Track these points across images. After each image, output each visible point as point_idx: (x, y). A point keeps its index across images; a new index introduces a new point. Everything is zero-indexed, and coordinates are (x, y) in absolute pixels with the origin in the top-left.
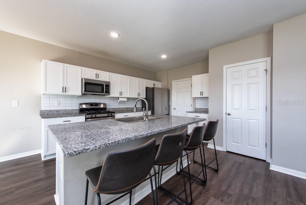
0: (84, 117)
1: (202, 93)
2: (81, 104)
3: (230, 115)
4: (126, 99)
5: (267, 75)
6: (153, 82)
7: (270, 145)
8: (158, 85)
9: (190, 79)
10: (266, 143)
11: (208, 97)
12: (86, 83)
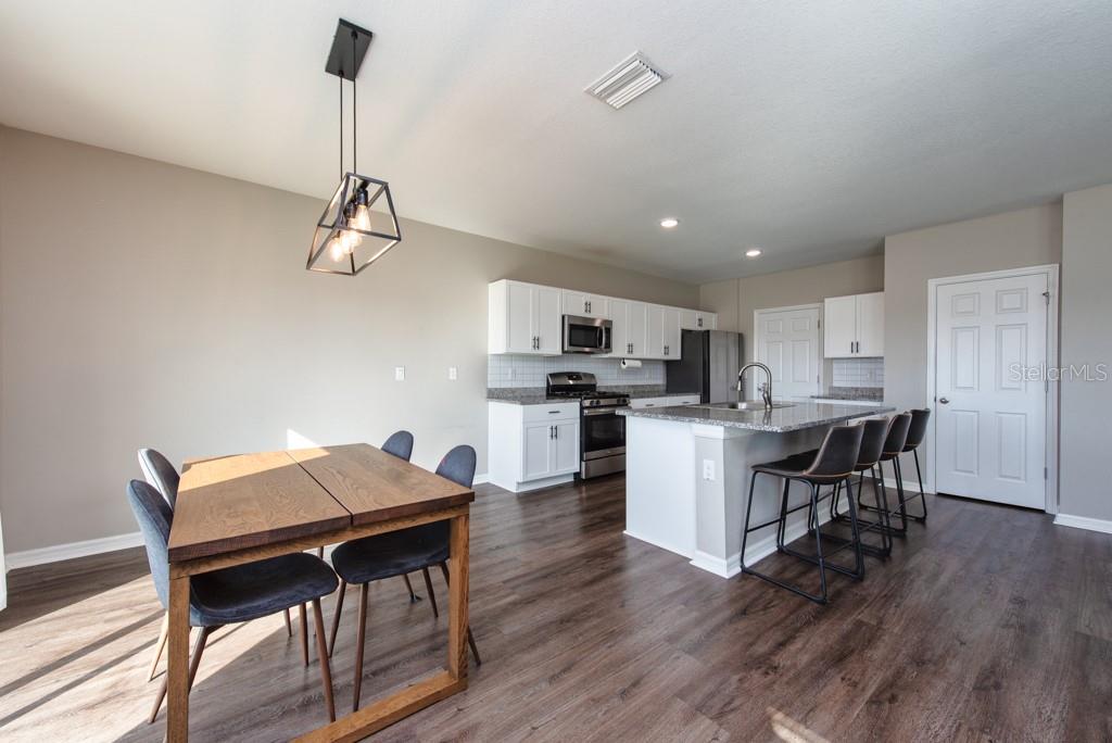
0: (578, 404)
1: (855, 346)
2: (553, 375)
3: (946, 402)
4: (638, 364)
5: (1050, 305)
6: (698, 314)
7: (1055, 472)
8: (711, 322)
9: (818, 305)
10: (1046, 469)
11: (882, 358)
12: (572, 327)
